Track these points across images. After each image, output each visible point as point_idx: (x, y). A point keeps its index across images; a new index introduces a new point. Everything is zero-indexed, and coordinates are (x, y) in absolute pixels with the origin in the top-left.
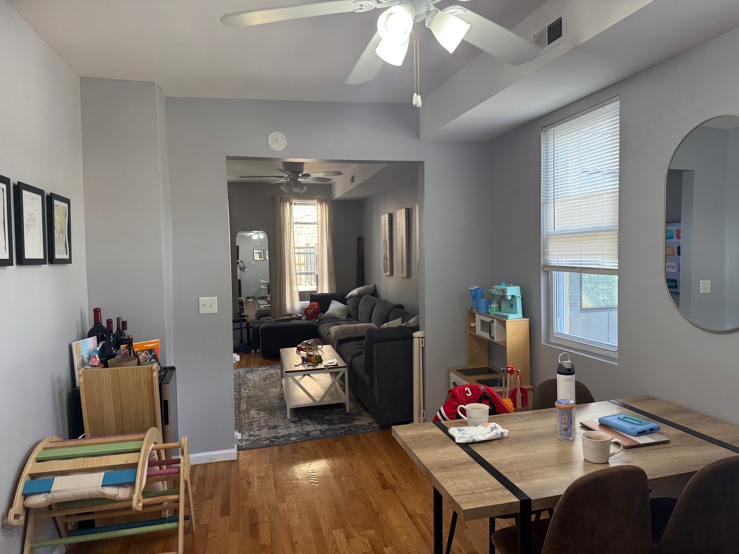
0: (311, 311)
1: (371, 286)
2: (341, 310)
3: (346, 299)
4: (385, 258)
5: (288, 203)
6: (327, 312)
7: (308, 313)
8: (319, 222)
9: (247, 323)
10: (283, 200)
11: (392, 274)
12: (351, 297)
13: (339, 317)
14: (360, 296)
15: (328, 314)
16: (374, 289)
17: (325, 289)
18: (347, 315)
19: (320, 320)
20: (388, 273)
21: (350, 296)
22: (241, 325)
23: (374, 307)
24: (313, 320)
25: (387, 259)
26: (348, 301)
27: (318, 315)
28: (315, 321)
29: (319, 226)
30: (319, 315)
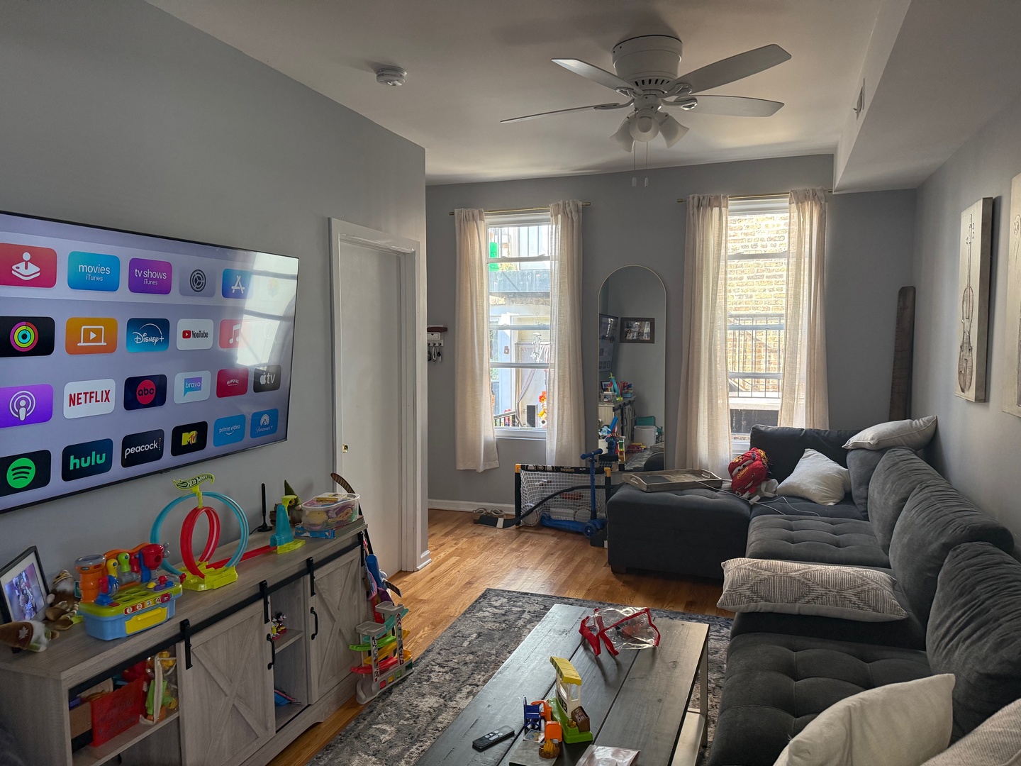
0: (742, 473)
1: (919, 422)
2: (825, 480)
3: (847, 451)
4: (965, 346)
5: (716, 210)
6: (787, 481)
7: (737, 474)
8: (793, 249)
9: (606, 477)
10: (704, 202)
11: (983, 396)
12: (858, 447)
13: (816, 499)
14: (881, 448)
15: (788, 486)
16: (930, 432)
17: (798, 418)
18: (841, 495)
19: (764, 499)
20: (971, 394)
21: (855, 444)
22: (593, 480)
23: (905, 500)
24: (746, 496)
25: (970, 350)
26: (849, 456)
27: (760, 484)
28: (749, 499)
29: (792, 261)
30: (763, 486)
